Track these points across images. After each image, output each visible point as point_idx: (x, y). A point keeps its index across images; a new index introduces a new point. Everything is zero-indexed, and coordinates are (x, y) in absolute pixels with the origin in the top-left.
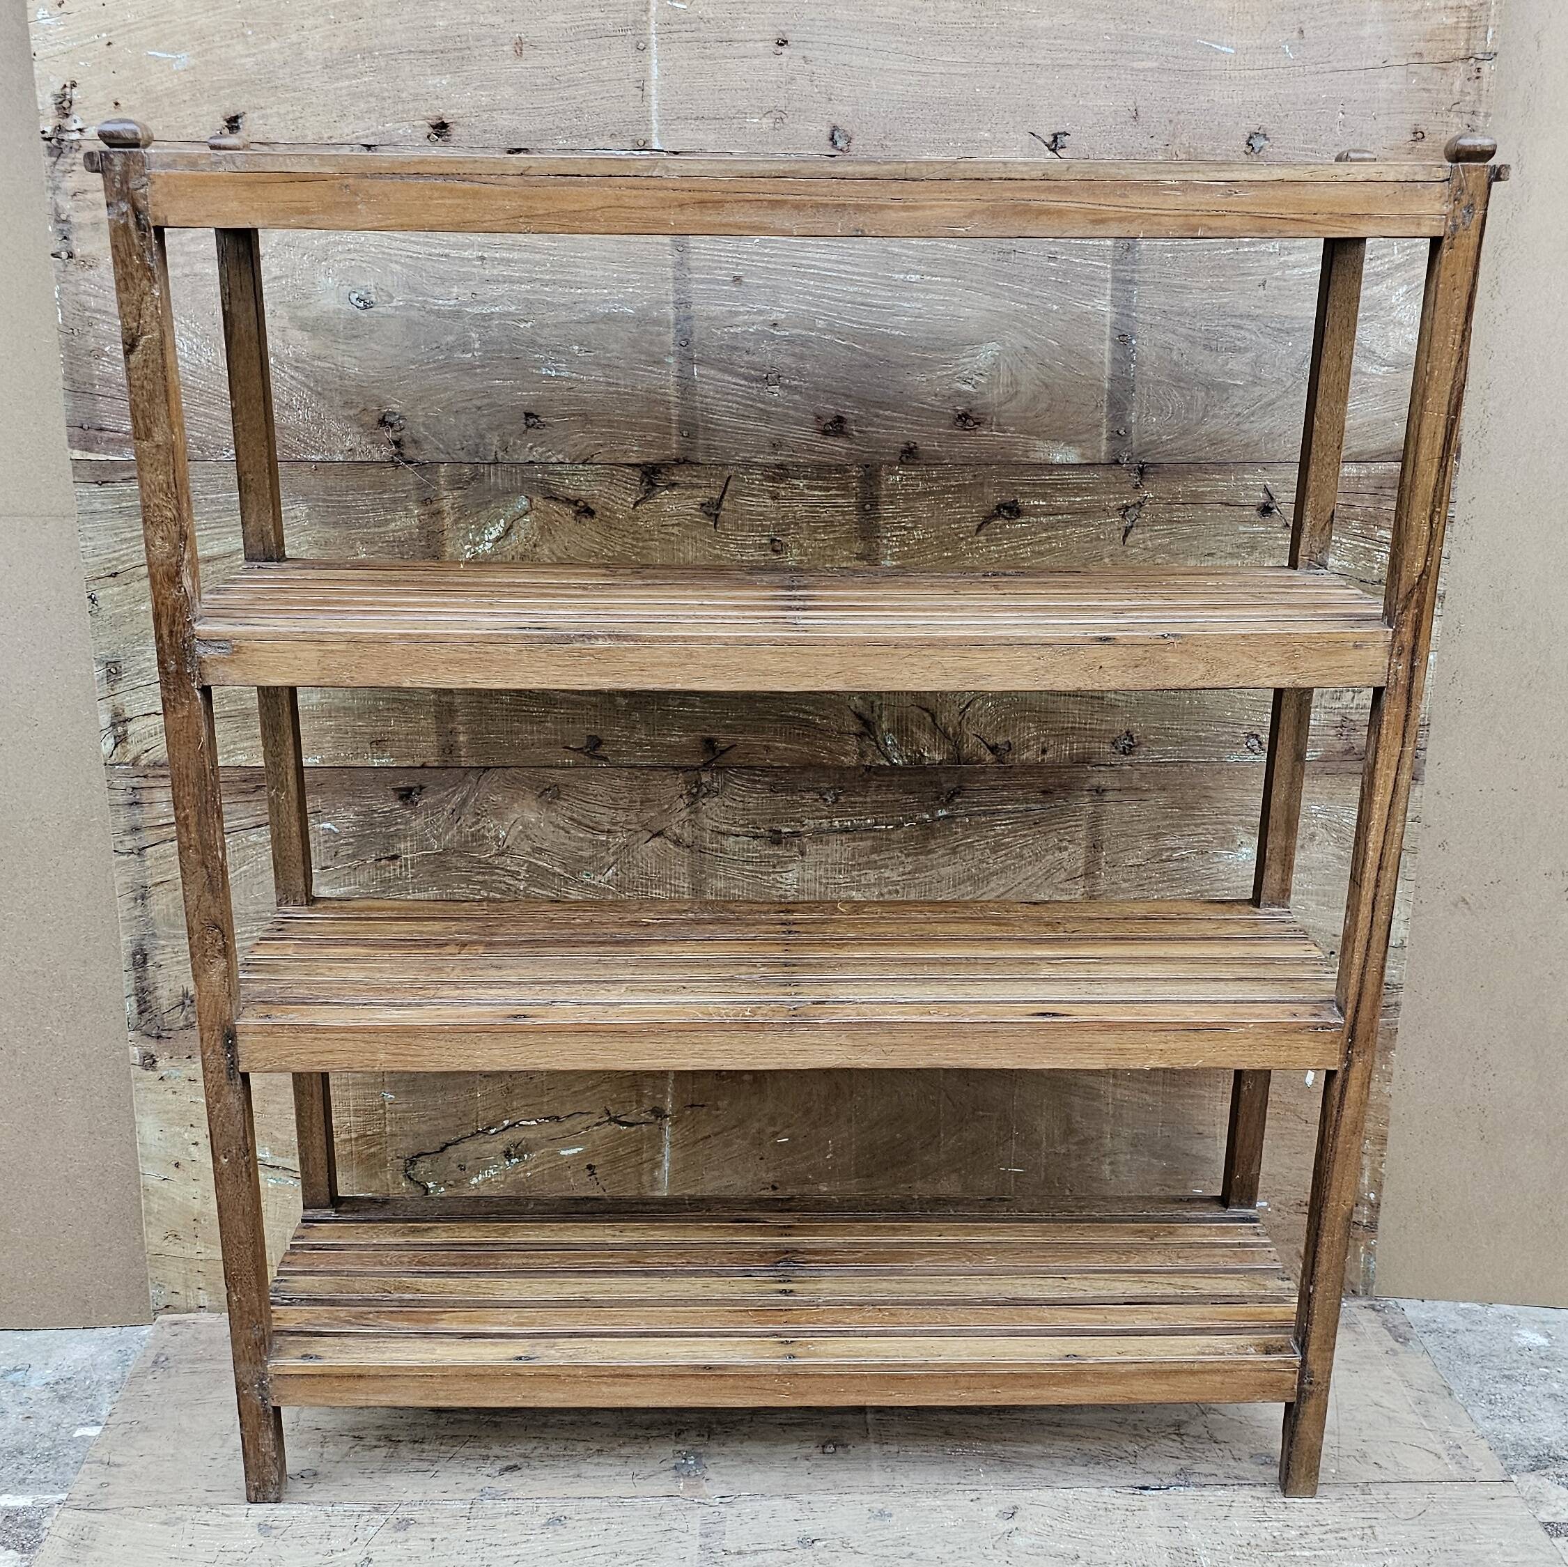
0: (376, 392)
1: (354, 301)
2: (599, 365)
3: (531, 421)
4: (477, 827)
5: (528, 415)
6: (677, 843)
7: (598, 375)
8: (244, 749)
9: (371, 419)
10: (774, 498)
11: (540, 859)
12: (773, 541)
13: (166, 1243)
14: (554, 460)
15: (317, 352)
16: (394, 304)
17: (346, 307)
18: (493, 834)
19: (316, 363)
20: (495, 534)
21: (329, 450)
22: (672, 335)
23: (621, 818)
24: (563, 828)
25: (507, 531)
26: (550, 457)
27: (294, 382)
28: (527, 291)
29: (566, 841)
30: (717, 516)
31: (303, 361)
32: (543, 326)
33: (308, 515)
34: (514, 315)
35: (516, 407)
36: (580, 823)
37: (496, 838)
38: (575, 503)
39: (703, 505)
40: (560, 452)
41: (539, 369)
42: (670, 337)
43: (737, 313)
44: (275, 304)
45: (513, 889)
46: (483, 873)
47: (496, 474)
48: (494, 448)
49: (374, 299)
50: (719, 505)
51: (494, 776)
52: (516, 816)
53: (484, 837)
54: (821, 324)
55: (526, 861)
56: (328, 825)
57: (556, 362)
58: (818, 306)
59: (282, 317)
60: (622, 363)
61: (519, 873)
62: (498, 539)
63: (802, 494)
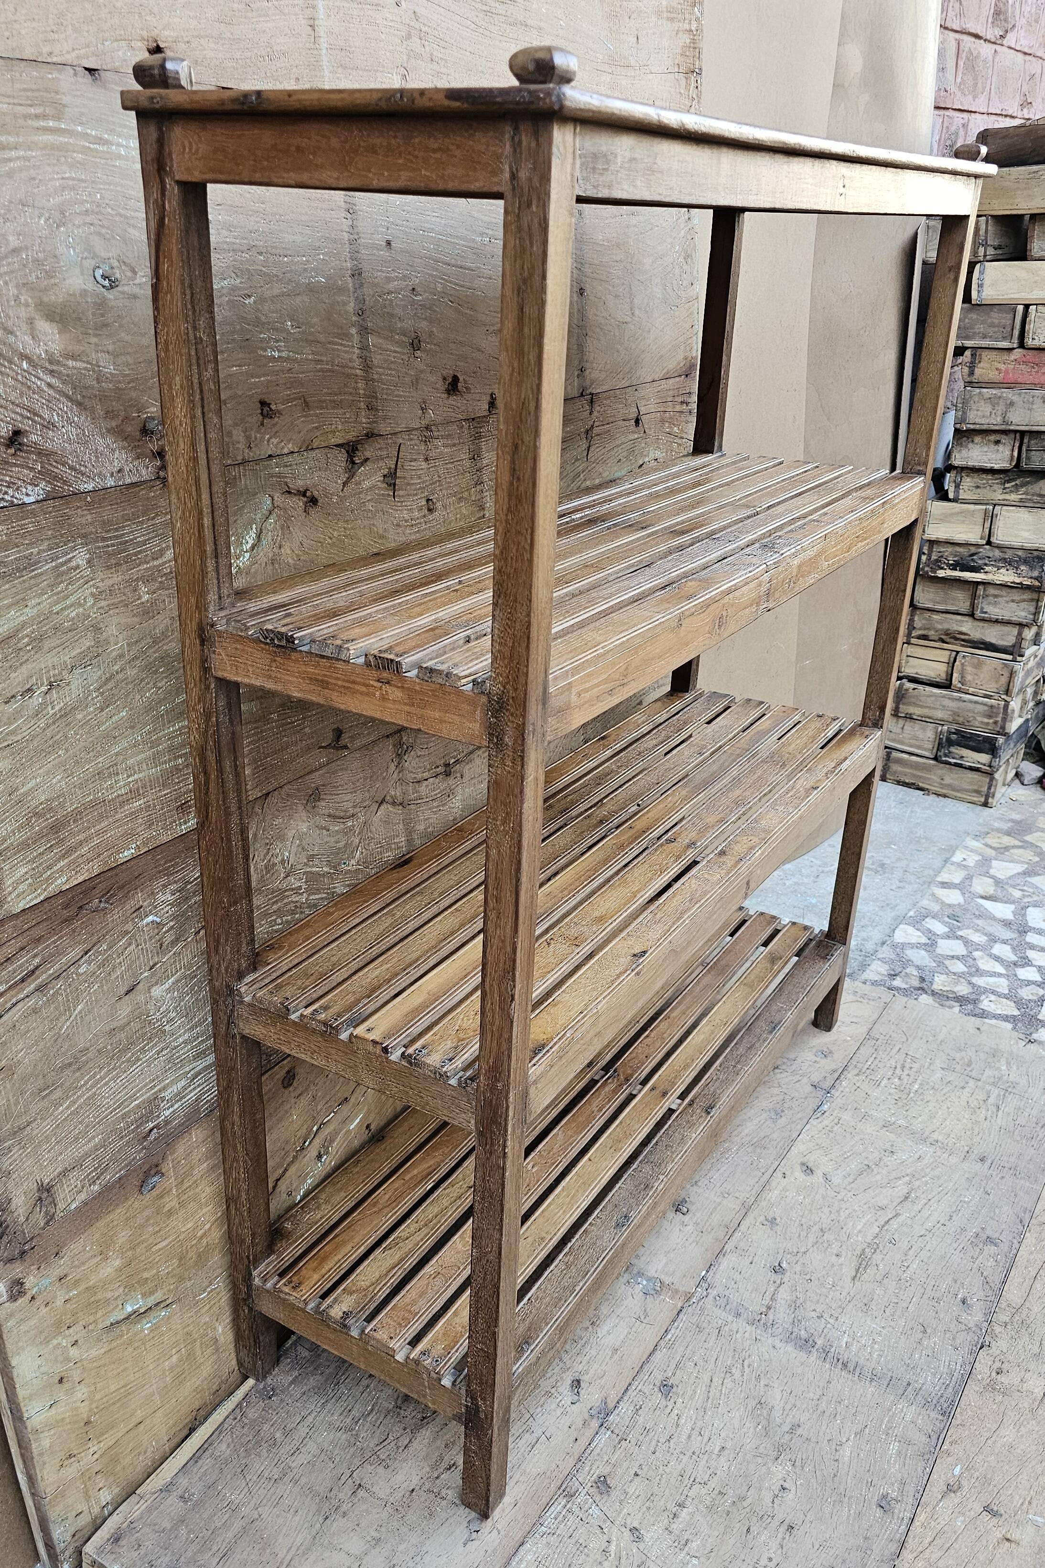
0: (134, 394)
1: (99, 279)
2: (306, 340)
3: (266, 409)
4: (268, 858)
5: (263, 403)
6: (394, 804)
7: (307, 354)
8: (61, 870)
9: (132, 429)
10: (426, 460)
11: (313, 866)
12: (428, 500)
13: (63, 1471)
14: (286, 451)
15: (70, 348)
16: (137, 281)
17: (90, 286)
18: (280, 858)
19: (70, 363)
20: (251, 542)
21: (100, 475)
22: (352, 305)
23: (358, 797)
24: (325, 828)
25: (259, 537)
26: (283, 448)
27: (51, 392)
28: (248, 261)
29: (328, 839)
30: (395, 484)
31: (58, 363)
32: (262, 300)
33: (89, 562)
34: (240, 289)
35: (252, 396)
36: (335, 817)
37: (283, 862)
38: (304, 495)
39: (385, 476)
40: (289, 441)
41: (266, 350)
42: (351, 307)
43: (389, 280)
44: (17, 286)
45: (298, 904)
46: (276, 902)
47: (245, 475)
48: (240, 446)
49: (118, 276)
50: (395, 473)
51: (274, 799)
52: (294, 831)
53: (274, 865)
54: (439, 288)
55: (304, 873)
56: (151, 918)
57: (277, 341)
58: (437, 270)
59: (27, 305)
60: (322, 338)
61: (300, 887)
62: (253, 547)
63: (441, 453)
